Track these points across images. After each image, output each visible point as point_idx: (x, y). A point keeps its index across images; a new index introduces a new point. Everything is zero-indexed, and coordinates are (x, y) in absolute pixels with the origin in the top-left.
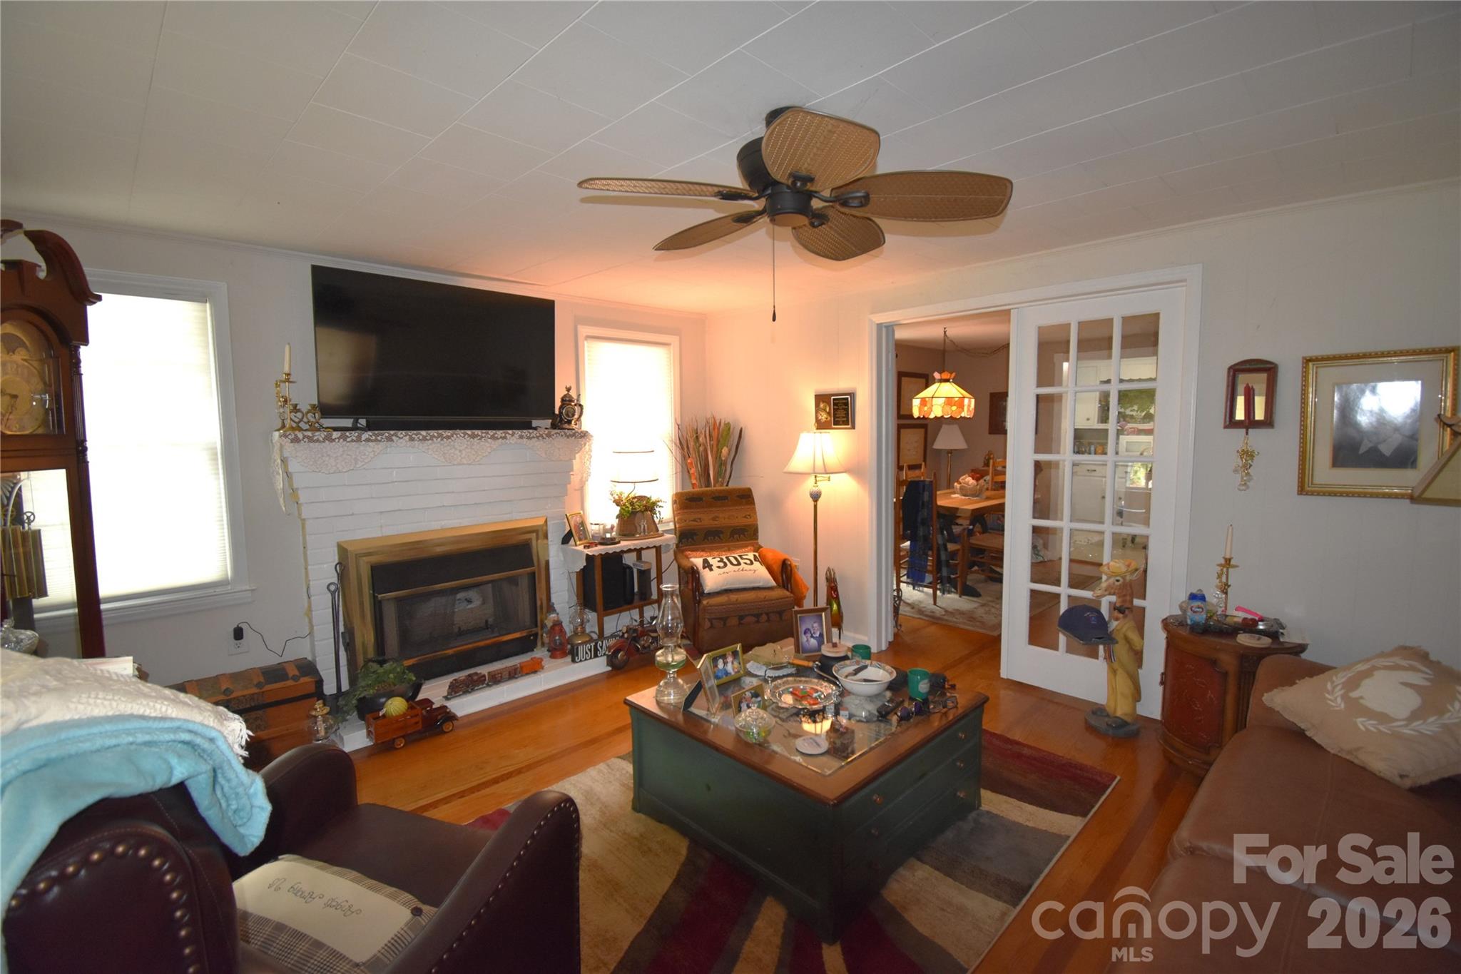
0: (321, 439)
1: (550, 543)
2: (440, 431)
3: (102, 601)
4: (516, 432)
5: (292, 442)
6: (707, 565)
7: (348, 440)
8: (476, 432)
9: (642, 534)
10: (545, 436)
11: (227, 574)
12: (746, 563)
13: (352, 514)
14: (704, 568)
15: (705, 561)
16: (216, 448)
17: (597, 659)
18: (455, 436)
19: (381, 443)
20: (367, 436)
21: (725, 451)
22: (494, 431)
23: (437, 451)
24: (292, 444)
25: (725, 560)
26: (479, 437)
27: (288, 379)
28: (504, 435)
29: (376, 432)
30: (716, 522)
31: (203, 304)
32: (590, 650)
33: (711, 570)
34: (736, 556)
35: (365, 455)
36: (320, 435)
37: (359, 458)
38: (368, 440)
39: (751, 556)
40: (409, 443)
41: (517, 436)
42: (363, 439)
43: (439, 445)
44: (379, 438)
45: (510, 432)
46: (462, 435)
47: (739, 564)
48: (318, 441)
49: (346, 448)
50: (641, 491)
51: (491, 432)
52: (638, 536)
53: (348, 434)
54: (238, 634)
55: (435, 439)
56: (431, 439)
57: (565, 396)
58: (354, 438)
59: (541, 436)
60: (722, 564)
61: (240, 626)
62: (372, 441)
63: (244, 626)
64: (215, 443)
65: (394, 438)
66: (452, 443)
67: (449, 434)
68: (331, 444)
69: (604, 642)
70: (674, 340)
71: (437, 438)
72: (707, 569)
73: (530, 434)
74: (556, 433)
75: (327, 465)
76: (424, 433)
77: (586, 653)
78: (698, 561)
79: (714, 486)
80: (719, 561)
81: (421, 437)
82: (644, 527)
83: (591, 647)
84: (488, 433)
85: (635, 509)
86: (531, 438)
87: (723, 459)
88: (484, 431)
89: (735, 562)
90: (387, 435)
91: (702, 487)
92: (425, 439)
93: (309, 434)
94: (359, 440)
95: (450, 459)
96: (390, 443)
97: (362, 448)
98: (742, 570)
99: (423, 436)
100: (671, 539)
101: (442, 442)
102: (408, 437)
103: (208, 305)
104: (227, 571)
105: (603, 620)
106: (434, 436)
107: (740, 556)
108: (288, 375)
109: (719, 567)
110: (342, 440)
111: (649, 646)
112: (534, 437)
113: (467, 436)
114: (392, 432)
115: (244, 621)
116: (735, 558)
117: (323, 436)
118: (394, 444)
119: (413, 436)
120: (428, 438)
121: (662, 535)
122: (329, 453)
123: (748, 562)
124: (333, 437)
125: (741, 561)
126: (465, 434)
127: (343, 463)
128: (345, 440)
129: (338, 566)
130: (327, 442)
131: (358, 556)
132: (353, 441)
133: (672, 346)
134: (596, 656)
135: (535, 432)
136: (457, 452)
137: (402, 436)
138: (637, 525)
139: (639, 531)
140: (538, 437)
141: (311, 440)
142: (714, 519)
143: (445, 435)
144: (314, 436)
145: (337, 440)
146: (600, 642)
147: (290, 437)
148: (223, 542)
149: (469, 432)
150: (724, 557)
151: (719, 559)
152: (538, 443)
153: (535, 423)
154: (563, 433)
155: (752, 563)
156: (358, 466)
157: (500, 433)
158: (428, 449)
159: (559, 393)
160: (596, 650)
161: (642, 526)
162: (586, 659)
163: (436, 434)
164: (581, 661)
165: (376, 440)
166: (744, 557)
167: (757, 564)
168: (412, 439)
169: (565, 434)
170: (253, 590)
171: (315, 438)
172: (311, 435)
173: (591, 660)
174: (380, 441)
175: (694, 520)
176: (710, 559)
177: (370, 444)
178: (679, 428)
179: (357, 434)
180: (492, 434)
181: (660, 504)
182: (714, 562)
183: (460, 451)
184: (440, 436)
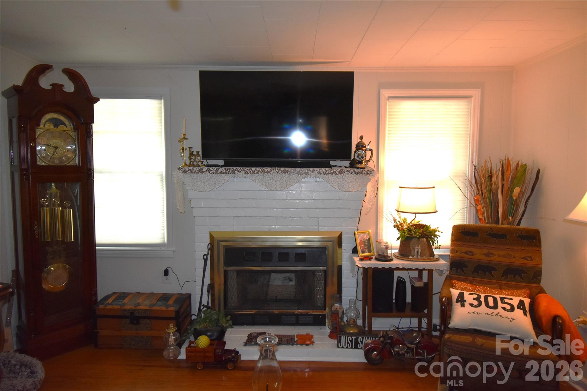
0: (197, 171)
1: (343, 251)
2: (264, 168)
3: (96, 245)
4: (316, 169)
5: (182, 173)
6: (461, 300)
7: (211, 172)
8: (287, 169)
9: (415, 257)
10: (337, 173)
11: (164, 240)
12: (504, 308)
13: (218, 216)
14: (457, 301)
15: (461, 295)
16: (162, 175)
17: (356, 350)
18: (273, 171)
19: (229, 174)
20: (221, 170)
21: (517, 190)
22: (300, 169)
23: (261, 181)
24: (182, 174)
25: (482, 299)
26: (289, 173)
27: (185, 137)
28: (306, 171)
29: (226, 168)
30: (489, 259)
31: (161, 100)
32: (352, 342)
33: (463, 305)
34: (498, 297)
35: (219, 181)
36: (196, 169)
37: (216, 183)
38: (221, 173)
39: (515, 301)
40: (244, 175)
41: (316, 172)
42: (219, 172)
43: (262, 177)
44: (228, 172)
45: (311, 169)
46: (278, 171)
47: (496, 307)
48: (195, 172)
49: (209, 177)
50: (422, 220)
51: (298, 169)
52: (411, 257)
53: (211, 169)
54: (166, 273)
55: (260, 173)
56: (258, 173)
57: (359, 143)
58: (214, 171)
59: (335, 172)
60: (476, 303)
61: (167, 269)
62: (224, 173)
63: (170, 270)
64: (162, 172)
65: (236, 171)
66: (271, 176)
67: (269, 170)
68: (202, 174)
69: (364, 338)
70: (476, 93)
71: (261, 172)
72: (459, 304)
73: (326, 171)
74: (346, 171)
75: (199, 186)
76: (253, 169)
77: (348, 343)
78: (455, 293)
79: (502, 224)
80: (474, 299)
81: (251, 172)
82: (418, 251)
83: (352, 339)
84: (294, 170)
85: (412, 235)
86: (327, 174)
87: (515, 198)
88: (293, 168)
89: (491, 303)
90: (232, 170)
91: (489, 223)
92: (253, 173)
93: (191, 168)
94: (217, 172)
95: (269, 186)
96: (234, 175)
97: (218, 177)
98: (497, 315)
99: (253, 171)
100: (444, 265)
101: (264, 175)
102: (244, 171)
103: (163, 100)
104: (164, 239)
105: (371, 319)
106: (259, 171)
107: (502, 299)
108: (184, 135)
109: (471, 305)
110: (207, 172)
111: (404, 354)
112: (329, 173)
113: (280, 172)
114: (235, 168)
115: (170, 267)
116: (495, 300)
117: (198, 170)
118: (236, 175)
119: (247, 171)
120: (256, 172)
121: (437, 260)
122: (201, 179)
123: (508, 307)
124: (203, 171)
125: (500, 304)
126: (279, 170)
127: (208, 186)
128: (209, 172)
129: (209, 245)
130: (200, 173)
131: (219, 241)
132: (213, 173)
133: (472, 99)
134: (356, 347)
135: (330, 169)
136: (274, 182)
137: (240, 170)
138: (411, 248)
139: (412, 253)
140: (332, 174)
141: (192, 172)
142: (487, 255)
143: (266, 171)
144: (193, 170)
145: (205, 172)
146: (360, 338)
147: (182, 170)
148: (163, 224)
149: (282, 169)
150: (483, 295)
151: (476, 296)
152: (332, 177)
153: (332, 163)
154: (352, 171)
155: (512, 309)
156: (215, 188)
157: (303, 170)
158: (256, 179)
159: (355, 140)
160: (357, 343)
161: (416, 250)
162: (347, 348)
163: (261, 170)
164: (343, 347)
165: (226, 173)
166: (506, 301)
167: (518, 313)
168: (246, 173)
169: (354, 171)
170: (174, 251)
171: (194, 171)
172: (192, 169)
173: (352, 350)
174: (228, 173)
175: (466, 253)
176: (466, 294)
177: (223, 175)
178: (475, 168)
179: (216, 169)
180: (298, 170)
181: (437, 233)
182: (468, 297)
183: (276, 182)
184: (263, 171)
